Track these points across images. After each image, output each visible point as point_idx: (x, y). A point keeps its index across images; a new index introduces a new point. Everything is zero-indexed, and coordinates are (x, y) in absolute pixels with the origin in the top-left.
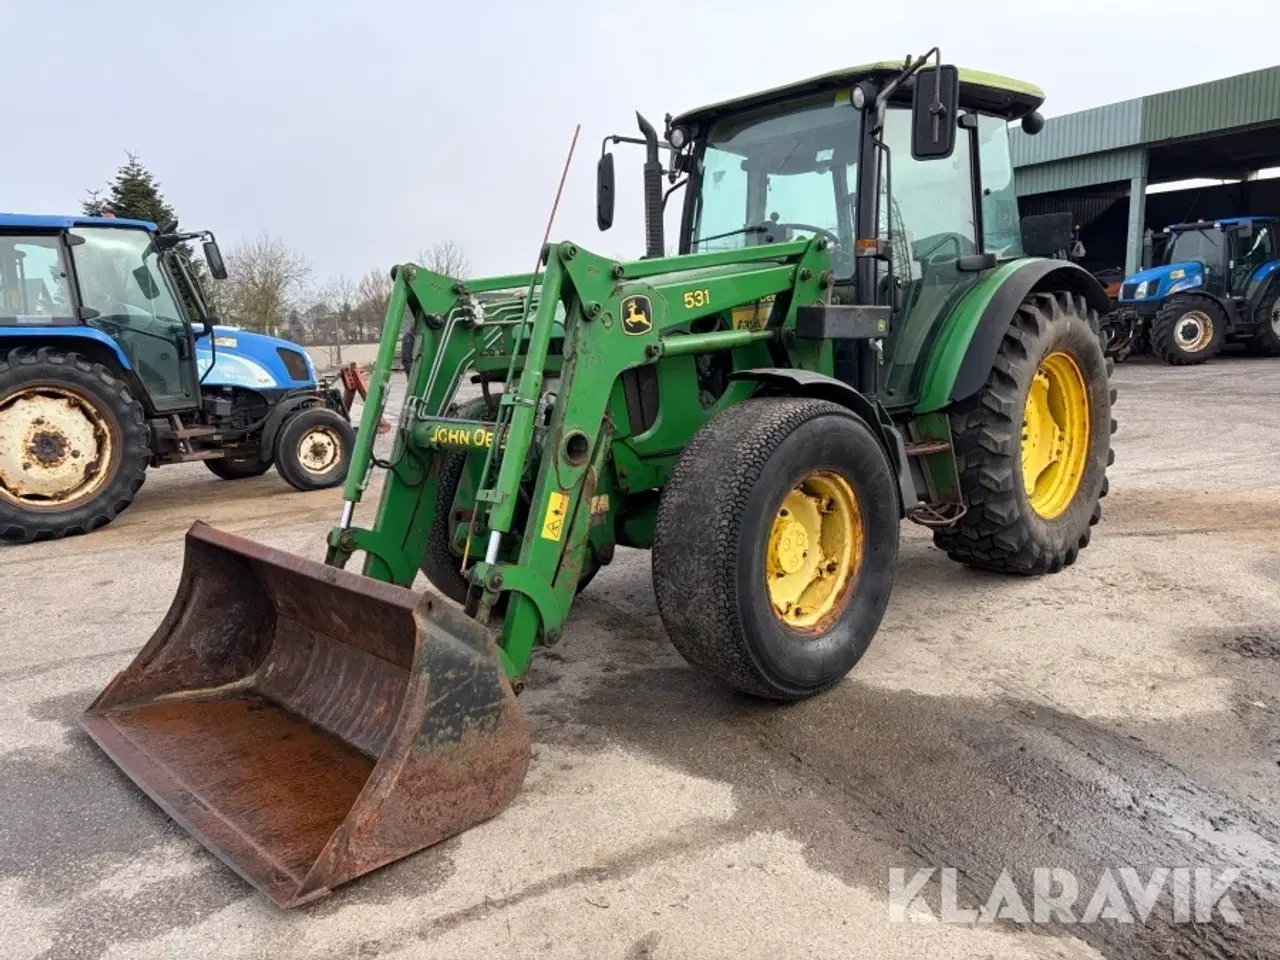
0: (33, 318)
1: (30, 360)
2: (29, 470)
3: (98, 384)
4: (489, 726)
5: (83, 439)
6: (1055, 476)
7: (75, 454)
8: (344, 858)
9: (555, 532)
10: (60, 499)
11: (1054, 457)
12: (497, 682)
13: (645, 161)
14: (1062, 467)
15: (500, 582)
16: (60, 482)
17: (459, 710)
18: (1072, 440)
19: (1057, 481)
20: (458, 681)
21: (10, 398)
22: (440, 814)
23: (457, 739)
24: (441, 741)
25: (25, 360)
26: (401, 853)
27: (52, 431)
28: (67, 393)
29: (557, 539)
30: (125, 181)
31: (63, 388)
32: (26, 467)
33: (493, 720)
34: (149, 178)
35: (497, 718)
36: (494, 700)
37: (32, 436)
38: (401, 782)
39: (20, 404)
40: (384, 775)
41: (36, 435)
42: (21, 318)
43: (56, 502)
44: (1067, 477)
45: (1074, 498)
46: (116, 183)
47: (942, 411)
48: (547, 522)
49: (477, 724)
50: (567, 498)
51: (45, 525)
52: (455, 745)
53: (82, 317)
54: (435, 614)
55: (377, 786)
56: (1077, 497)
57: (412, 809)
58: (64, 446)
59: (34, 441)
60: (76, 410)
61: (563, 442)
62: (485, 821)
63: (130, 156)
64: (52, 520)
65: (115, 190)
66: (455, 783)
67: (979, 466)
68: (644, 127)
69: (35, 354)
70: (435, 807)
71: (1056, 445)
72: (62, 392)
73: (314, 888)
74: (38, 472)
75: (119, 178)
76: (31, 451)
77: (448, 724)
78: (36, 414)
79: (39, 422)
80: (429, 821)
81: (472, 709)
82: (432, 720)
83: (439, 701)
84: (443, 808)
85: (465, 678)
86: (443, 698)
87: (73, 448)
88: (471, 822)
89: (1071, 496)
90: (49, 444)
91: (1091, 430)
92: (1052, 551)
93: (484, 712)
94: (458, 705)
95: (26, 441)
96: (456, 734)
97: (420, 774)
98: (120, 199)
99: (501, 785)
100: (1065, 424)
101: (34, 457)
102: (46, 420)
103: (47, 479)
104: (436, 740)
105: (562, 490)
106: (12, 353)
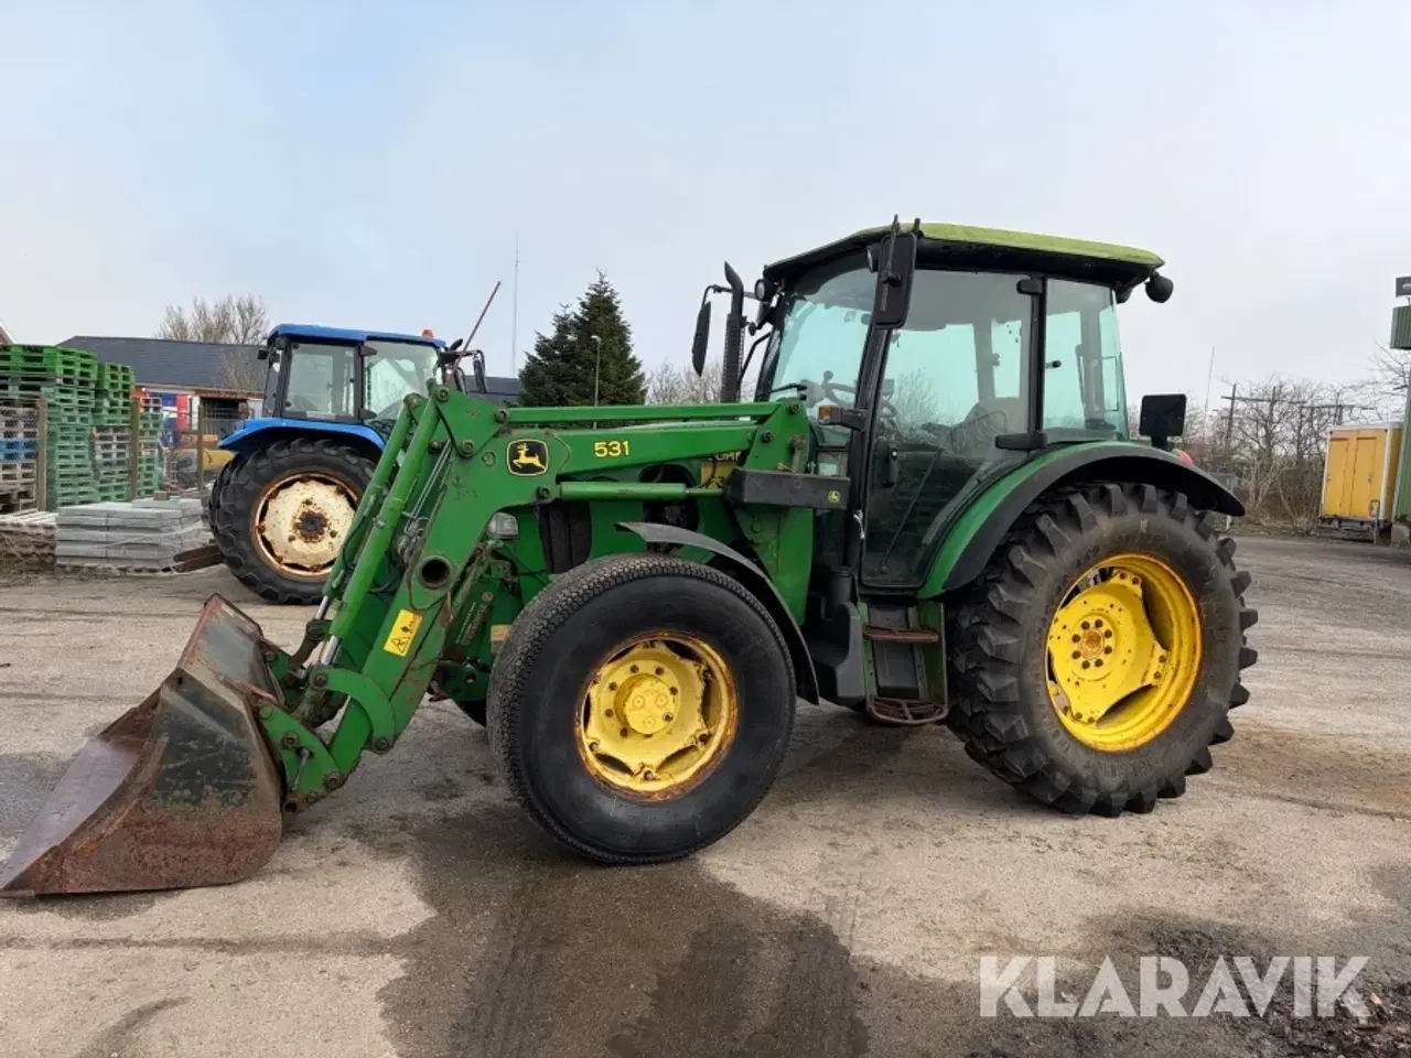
0: (320, 414)
1: (308, 449)
2: (294, 542)
3: (360, 475)
4: (234, 800)
5: (342, 523)
6: (1149, 702)
7: (333, 534)
8: (57, 874)
9: (402, 648)
10: (315, 571)
11: (1150, 680)
12: (248, 762)
13: (729, 311)
14: (1160, 694)
15: (325, 682)
16: (317, 556)
17: (198, 777)
18: (1179, 663)
19: (1148, 709)
20: (201, 752)
21: (288, 480)
22: (167, 865)
23: (196, 803)
24: (177, 800)
25: (304, 449)
26: (118, 887)
27: (317, 512)
28: (336, 481)
29: (404, 655)
30: (593, 297)
31: (332, 476)
32: (291, 539)
33: (239, 796)
34: (613, 294)
35: (245, 795)
36: (243, 777)
37: (300, 514)
38: (125, 825)
39: (298, 485)
40: (109, 814)
41: (304, 513)
42: (310, 414)
43: (310, 574)
44: (1163, 707)
45: (1163, 733)
46: (586, 299)
47: (937, 599)
48: (392, 636)
49: (221, 795)
50: (419, 619)
51: (295, 591)
52: (192, 808)
53: (361, 415)
54: (185, 690)
55: (100, 822)
56: (1166, 733)
57: (135, 852)
58: (325, 526)
59: (300, 519)
60: (342, 496)
61: (420, 565)
62: (218, 885)
63: (601, 274)
64: (302, 588)
65: (583, 304)
66: (188, 842)
67: (975, 669)
68: (730, 275)
69: (313, 445)
70: (162, 856)
71: (1155, 666)
72: (332, 479)
73: (22, 888)
74: (299, 545)
75: (587, 294)
76: (297, 526)
77: (185, 788)
78: (307, 496)
79: (308, 502)
80: (154, 867)
81: (216, 781)
82: (167, 780)
83: (178, 764)
84: (171, 860)
85: (210, 751)
86: (183, 763)
87: (332, 528)
88: (200, 881)
89: (1158, 730)
90: (313, 522)
91: (1203, 655)
92: (1097, 789)
93: (227, 786)
94: (199, 773)
95: (294, 517)
96: (194, 798)
97: (149, 824)
98: (586, 314)
99: (242, 855)
100: (1172, 642)
101: (299, 532)
102: (314, 502)
103: (305, 552)
104: (170, 798)
105: (414, 610)
106: (296, 442)
